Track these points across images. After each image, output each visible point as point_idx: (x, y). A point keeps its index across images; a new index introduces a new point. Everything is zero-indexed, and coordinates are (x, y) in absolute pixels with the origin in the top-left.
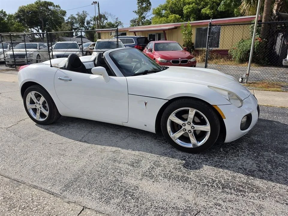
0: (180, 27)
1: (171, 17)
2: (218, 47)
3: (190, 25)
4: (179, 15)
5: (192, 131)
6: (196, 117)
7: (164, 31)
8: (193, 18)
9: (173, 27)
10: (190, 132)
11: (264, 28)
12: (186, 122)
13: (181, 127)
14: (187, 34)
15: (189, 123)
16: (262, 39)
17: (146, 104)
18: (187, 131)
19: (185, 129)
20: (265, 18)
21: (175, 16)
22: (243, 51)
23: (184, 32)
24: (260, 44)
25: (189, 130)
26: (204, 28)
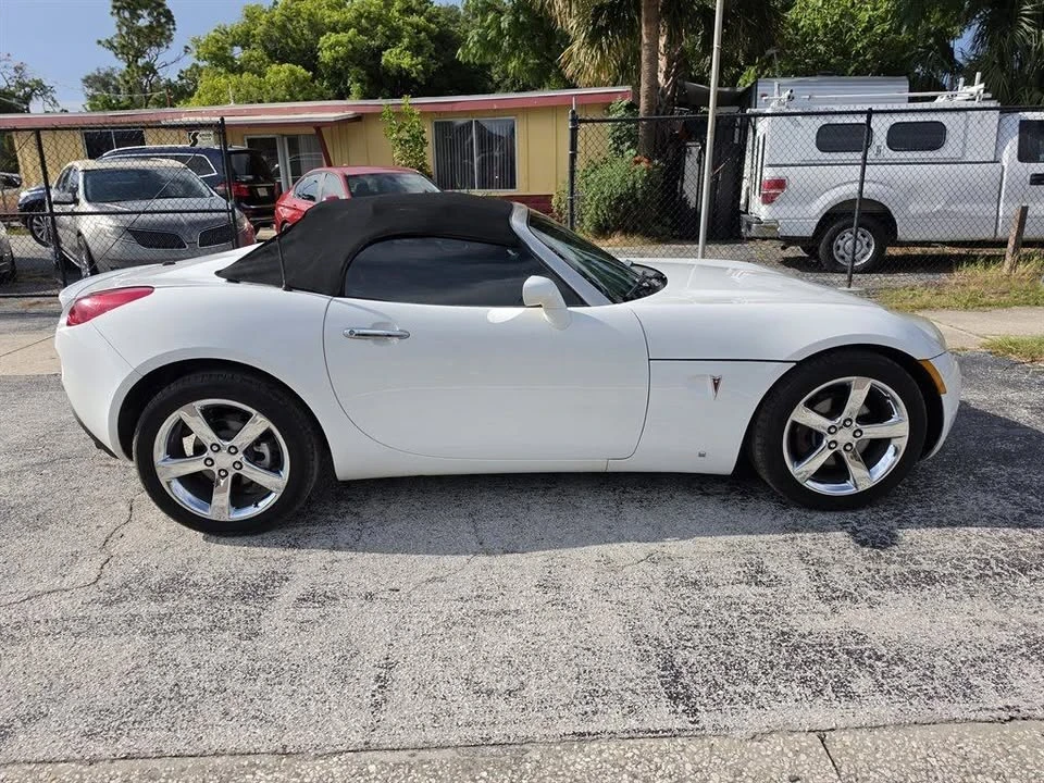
0: (379, 115)
2: (513, 185)
3: (417, 111)
5: (855, 444)
7: (318, 127)
9: (348, 113)
10: (848, 448)
11: (648, 131)
12: (838, 421)
14: (407, 141)
15: (848, 423)
16: (650, 161)
17: (716, 385)
18: (840, 448)
19: (834, 442)
20: (647, 97)
22: (605, 199)
23: (394, 135)
24: (649, 176)
25: (845, 442)
26: (460, 121)
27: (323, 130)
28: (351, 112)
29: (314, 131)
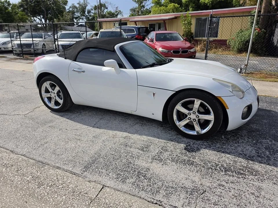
0: (179, 17)
1: (170, 6)
2: (217, 37)
3: (190, 15)
4: (178, 4)
5: (197, 120)
6: (200, 107)
7: (164, 20)
8: (192, 7)
9: (173, 16)
10: (194, 120)
11: (263, 19)
12: (191, 112)
13: (186, 116)
14: (186, 24)
15: (194, 113)
16: (261, 29)
17: (154, 95)
18: (192, 120)
19: (190, 118)
20: (264, 9)
21: (174, 6)
22: (242, 41)
23: (183, 22)
24: (258, 34)
25: (194, 118)
26: (203, 18)
27: (165, 21)
28: (174, 16)
29: (163, 22)
